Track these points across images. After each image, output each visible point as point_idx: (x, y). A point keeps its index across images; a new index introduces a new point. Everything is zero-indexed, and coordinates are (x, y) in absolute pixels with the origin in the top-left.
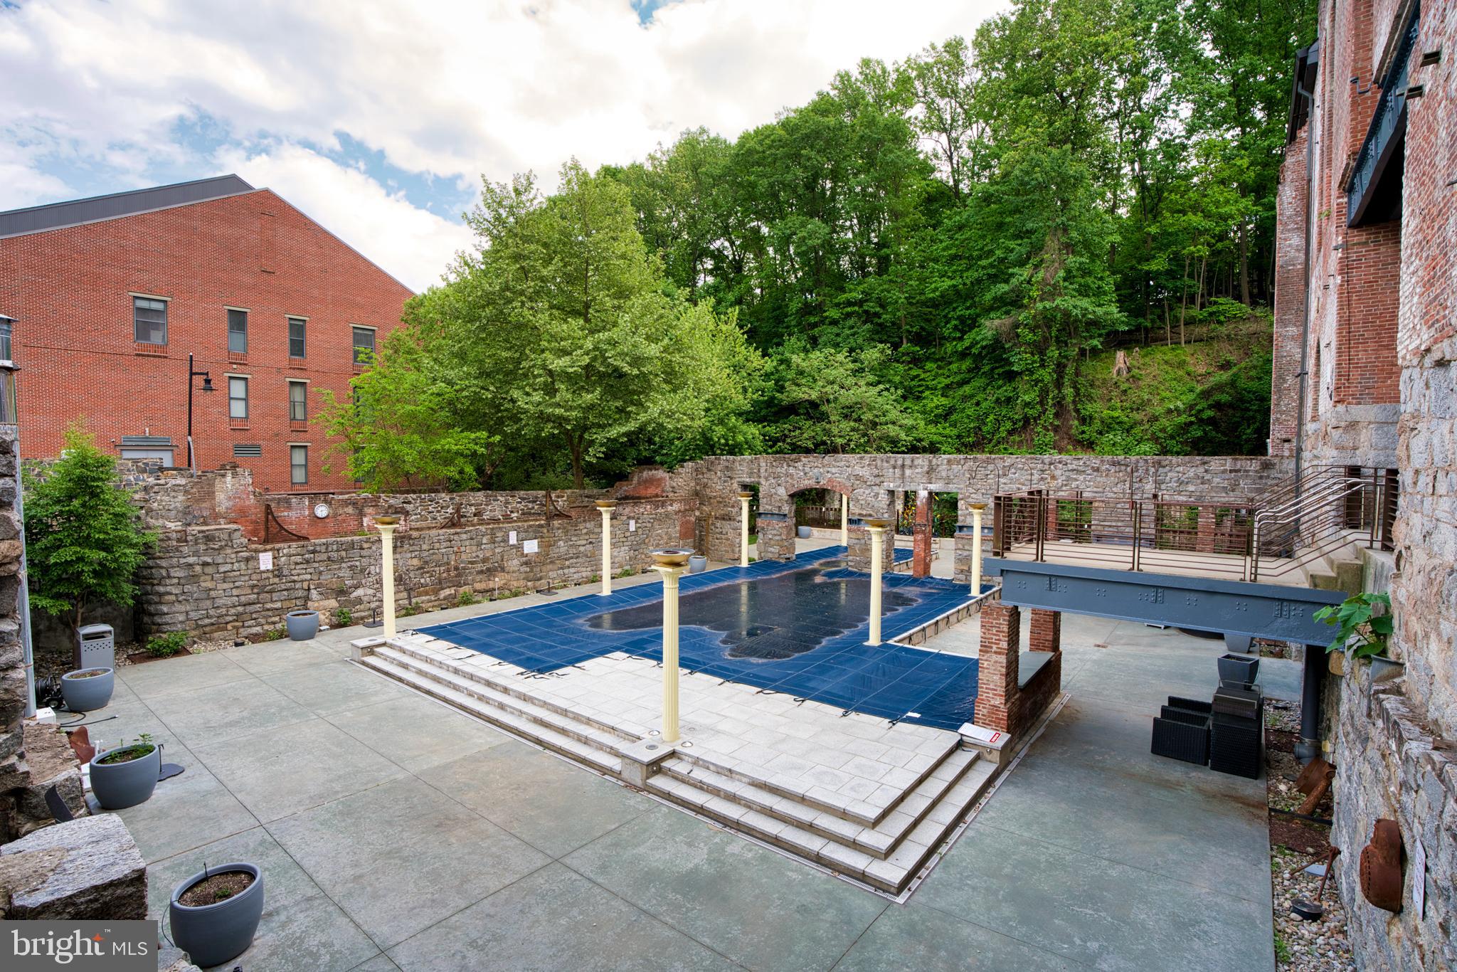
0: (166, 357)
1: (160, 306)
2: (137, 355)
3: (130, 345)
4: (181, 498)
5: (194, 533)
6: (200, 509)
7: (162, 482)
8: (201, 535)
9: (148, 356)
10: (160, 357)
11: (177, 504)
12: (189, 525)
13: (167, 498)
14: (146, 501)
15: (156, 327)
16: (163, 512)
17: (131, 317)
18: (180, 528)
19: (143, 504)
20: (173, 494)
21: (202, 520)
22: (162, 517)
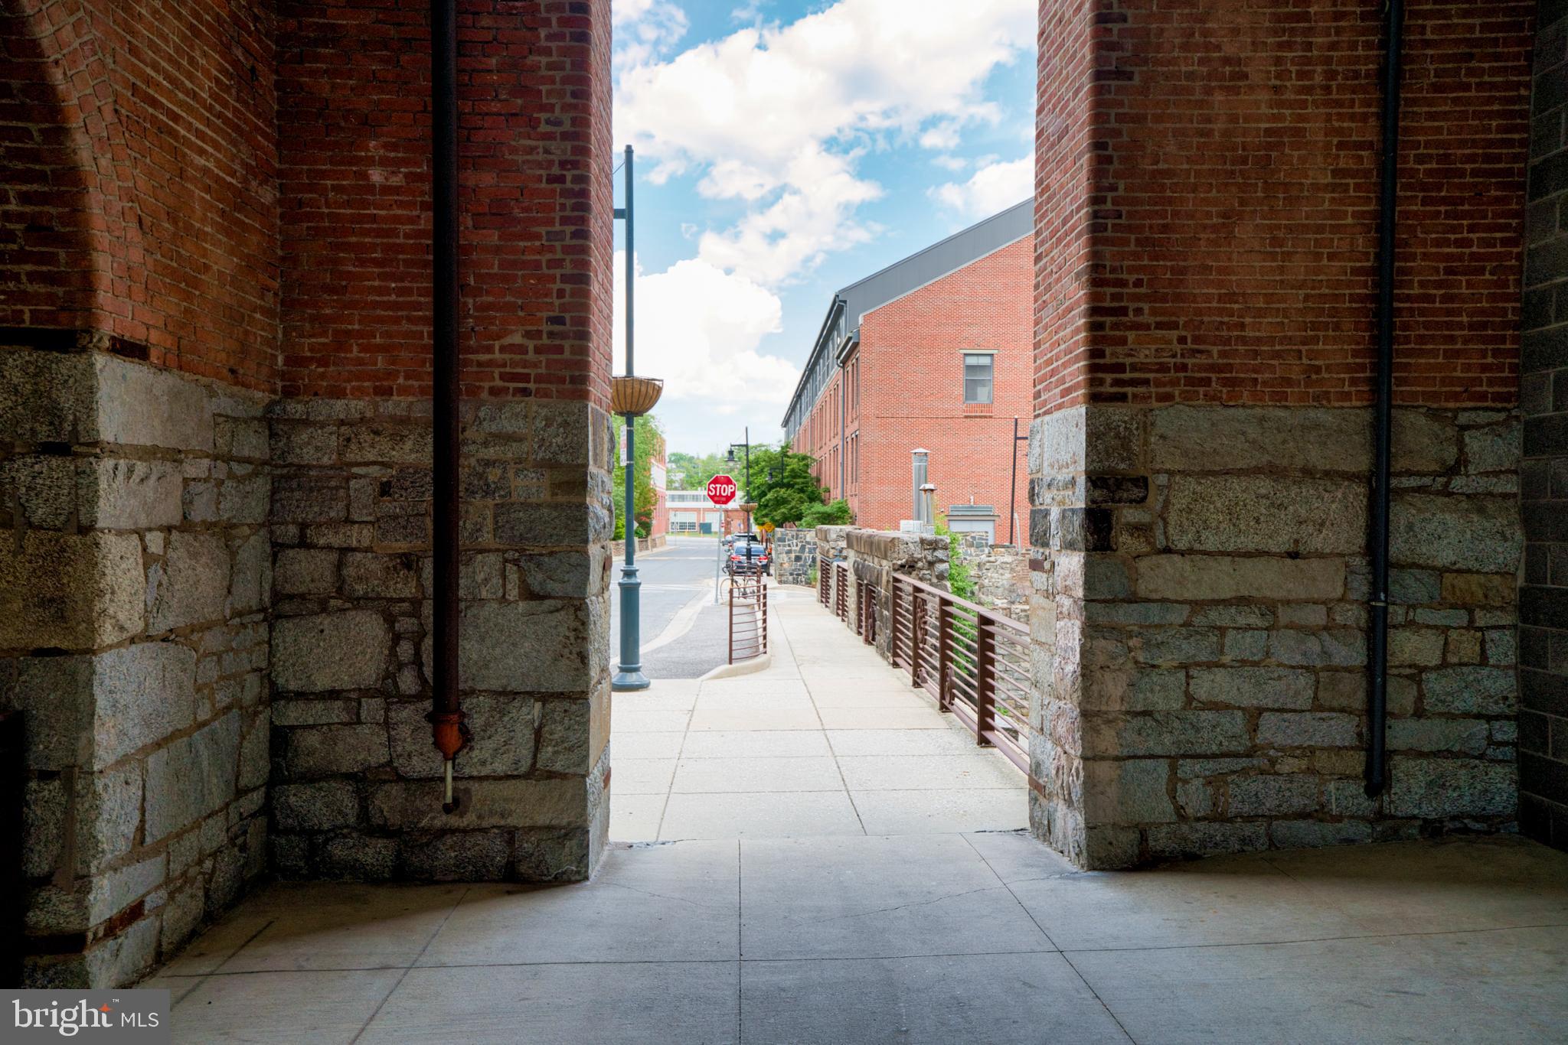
0: (991, 417)
1: (986, 361)
2: (966, 417)
3: (959, 408)
4: (1008, 575)
5: (1018, 611)
6: (1023, 588)
7: (992, 559)
8: (1023, 614)
9: (976, 417)
10: (985, 417)
11: (1005, 582)
12: (1013, 603)
13: (996, 575)
14: (979, 577)
15: (982, 383)
16: (992, 589)
17: (961, 376)
18: (1005, 606)
19: (976, 580)
20: (1001, 571)
21: (1024, 599)
22: (992, 593)
